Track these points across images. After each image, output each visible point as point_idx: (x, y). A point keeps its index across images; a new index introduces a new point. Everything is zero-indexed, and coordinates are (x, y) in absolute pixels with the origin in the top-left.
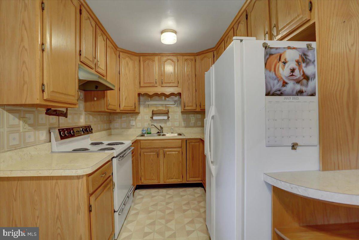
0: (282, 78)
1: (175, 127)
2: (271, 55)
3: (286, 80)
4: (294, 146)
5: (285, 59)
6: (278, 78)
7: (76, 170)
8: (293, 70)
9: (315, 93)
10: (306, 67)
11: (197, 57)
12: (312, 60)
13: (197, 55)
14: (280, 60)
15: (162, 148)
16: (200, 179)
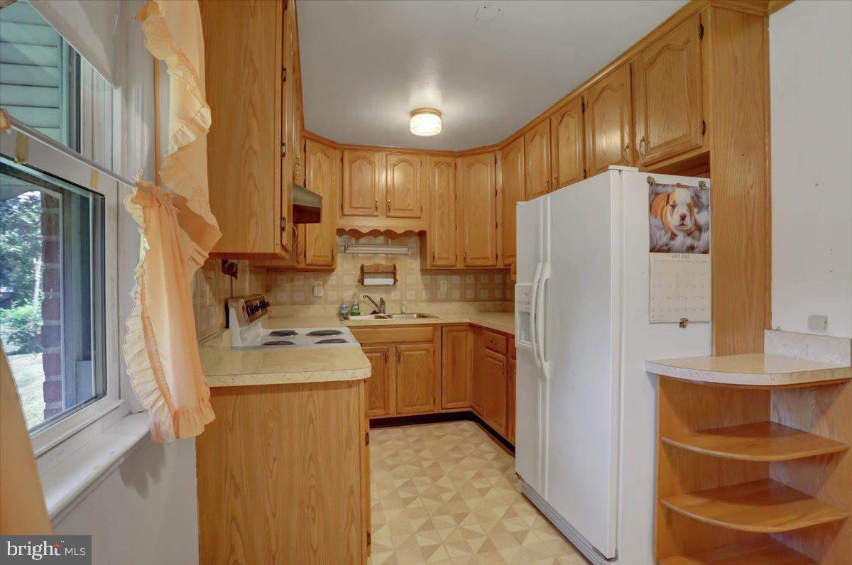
0: (670, 228)
1: (409, 301)
2: (657, 194)
3: (675, 231)
4: (683, 324)
5: (674, 202)
6: (665, 227)
7: (354, 371)
8: (683, 218)
9: (708, 250)
10: (698, 212)
11: (460, 160)
12: (706, 204)
13: (460, 156)
14: (668, 203)
15: (394, 343)
16: (467, 403)
